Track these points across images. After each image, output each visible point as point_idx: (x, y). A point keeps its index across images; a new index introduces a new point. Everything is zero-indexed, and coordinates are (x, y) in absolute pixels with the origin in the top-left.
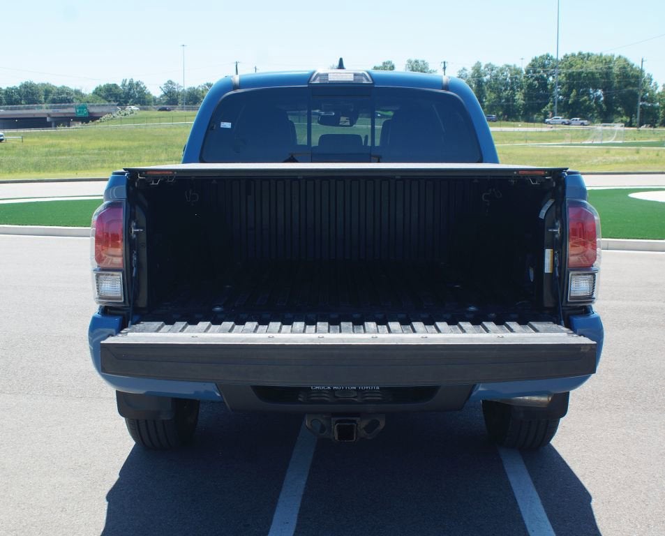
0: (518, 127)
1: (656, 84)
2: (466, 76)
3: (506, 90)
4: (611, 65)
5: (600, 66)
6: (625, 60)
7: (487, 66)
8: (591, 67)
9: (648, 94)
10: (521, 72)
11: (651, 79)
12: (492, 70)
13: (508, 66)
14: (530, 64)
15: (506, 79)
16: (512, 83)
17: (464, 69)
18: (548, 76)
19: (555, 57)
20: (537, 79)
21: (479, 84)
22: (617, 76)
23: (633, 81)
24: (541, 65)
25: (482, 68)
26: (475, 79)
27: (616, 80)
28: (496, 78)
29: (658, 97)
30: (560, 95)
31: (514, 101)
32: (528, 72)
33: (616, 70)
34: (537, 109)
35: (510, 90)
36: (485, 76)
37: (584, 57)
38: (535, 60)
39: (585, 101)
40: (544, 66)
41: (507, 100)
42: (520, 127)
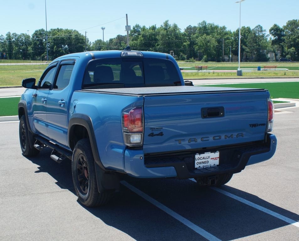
0: (31, 63)
1: (90, 43)
2: (3, 39)
3: (23, 45)
4: (71, 34)
5: (67, 34)
6: (77, 32)
7: (13, 34)
8: (63, 35)
9: (87, 47)
10: (30, 37)
11: (88, 41)
12: (16, 36)
13: (23, 34)
14: (34, 33)
15: (22, 40)
16: (26, 42)
17: (2, 35)
18: (43, 39)
19: (45, 30)
20: (38, 40)
21: (10, 43)
22: (74, 39)
23: (81, 41)
24: (39, 34)
25: (11, 35)
26: (8, 40)
27: (73, 41)
28: (17, 40)
29: (92, 48)
30: (49, 48)
31: (27, 51)
32: (33, 37)
33: (73, 36)
34: (40, 54)
35: (25, 45)
36: (13, 39)
37: (59, 30)
38: (37, 31)
39: (60, 50)
40: (41, 34)
41: (23, 50)
42: (32, 63)
